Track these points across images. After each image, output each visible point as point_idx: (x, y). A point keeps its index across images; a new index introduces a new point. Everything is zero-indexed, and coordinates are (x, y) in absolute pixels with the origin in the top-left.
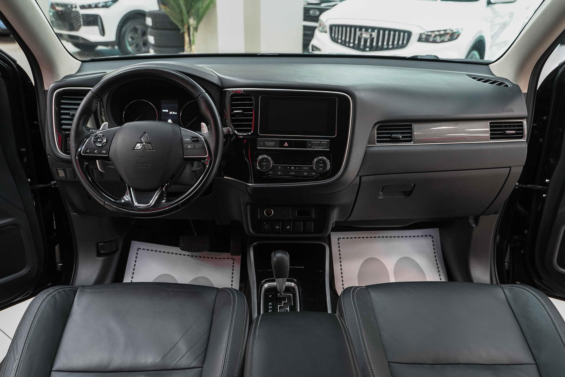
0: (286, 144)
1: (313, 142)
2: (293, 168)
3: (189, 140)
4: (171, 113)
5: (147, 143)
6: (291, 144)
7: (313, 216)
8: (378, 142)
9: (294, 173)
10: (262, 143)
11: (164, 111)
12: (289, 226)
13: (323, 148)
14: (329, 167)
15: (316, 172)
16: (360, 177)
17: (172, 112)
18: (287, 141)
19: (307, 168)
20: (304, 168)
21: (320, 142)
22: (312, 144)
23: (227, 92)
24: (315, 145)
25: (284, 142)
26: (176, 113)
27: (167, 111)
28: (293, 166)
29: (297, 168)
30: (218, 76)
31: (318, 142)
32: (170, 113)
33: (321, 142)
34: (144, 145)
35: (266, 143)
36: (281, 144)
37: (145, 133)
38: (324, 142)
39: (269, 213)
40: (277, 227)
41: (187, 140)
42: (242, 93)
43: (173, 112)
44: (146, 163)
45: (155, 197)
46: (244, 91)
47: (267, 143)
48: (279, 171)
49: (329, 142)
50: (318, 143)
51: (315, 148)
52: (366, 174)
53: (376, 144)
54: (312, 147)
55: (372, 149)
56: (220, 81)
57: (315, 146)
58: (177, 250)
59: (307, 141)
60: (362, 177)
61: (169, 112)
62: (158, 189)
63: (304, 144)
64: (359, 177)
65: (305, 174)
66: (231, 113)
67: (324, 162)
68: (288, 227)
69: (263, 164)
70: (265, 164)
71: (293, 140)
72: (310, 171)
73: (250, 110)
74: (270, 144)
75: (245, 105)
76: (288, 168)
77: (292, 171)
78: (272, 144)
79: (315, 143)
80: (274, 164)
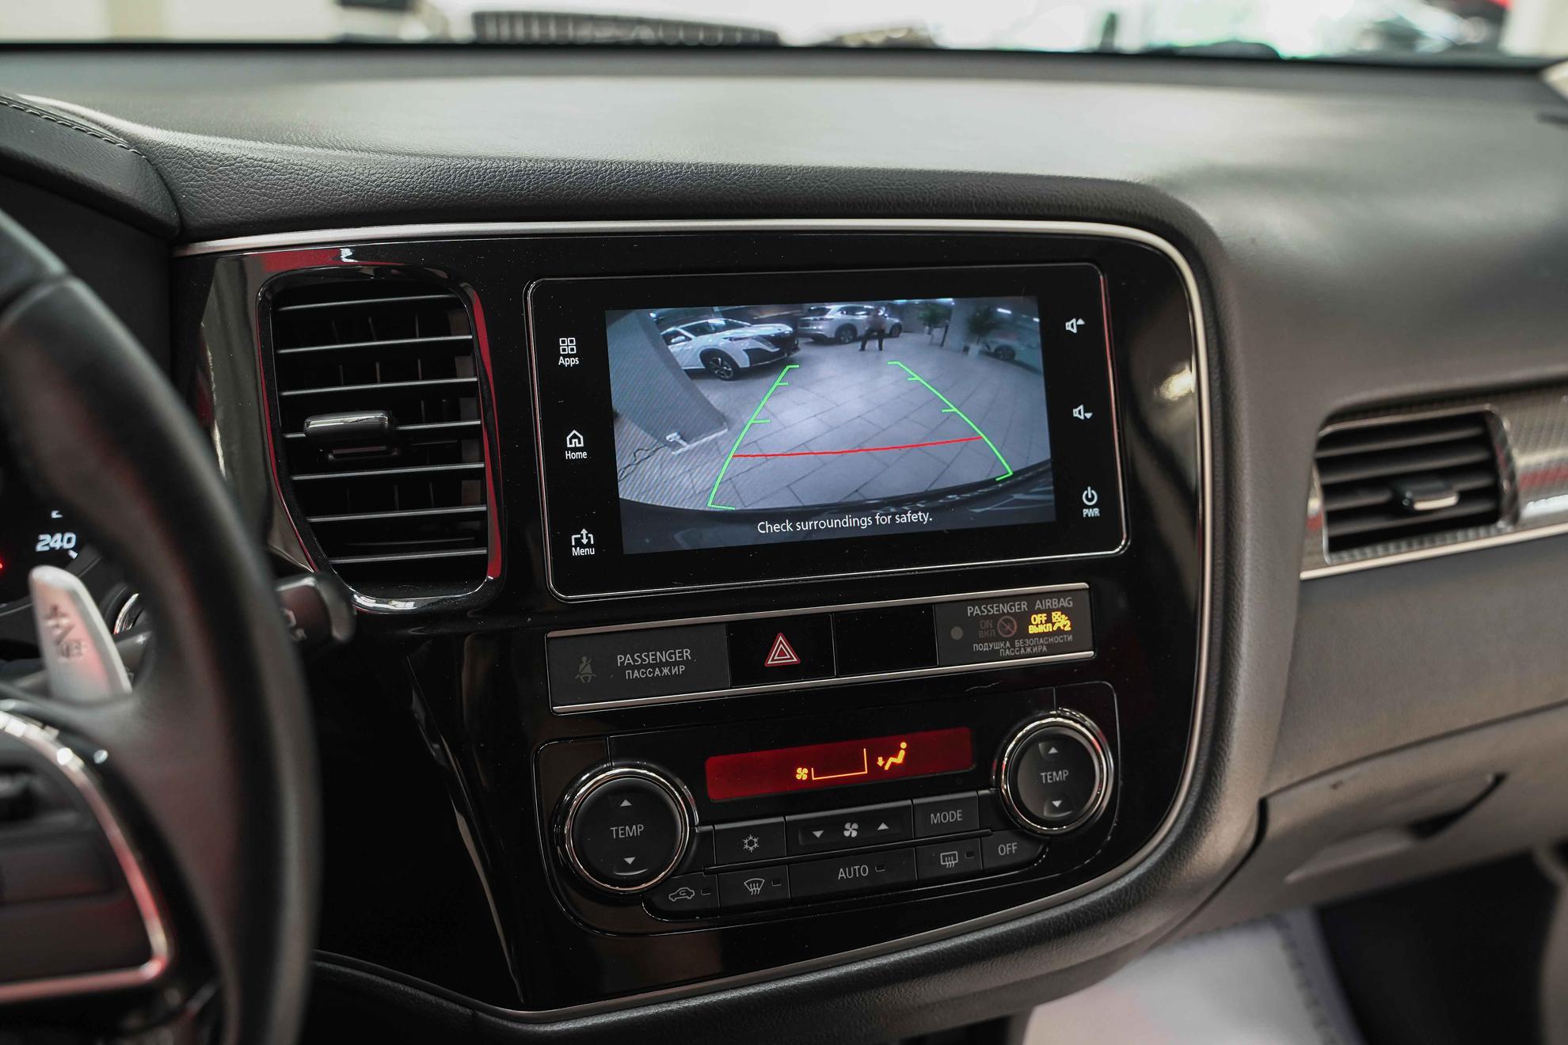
0: (782, 653)
1: (977, 611)
2: (851, 831)
6: (817, 647)
9: (863, 870)
10: (586, 669)
13: (1052, 650)
15: (1025, 834)
16: (1264, 806)
18: (792, 629)
19: (958, 815)
20: (935, 819)
21: (1024, 606)
22: (972, 626)
23: (220, 267)
24: (995, 629)
25: (764, 634)
28: (851, 818)
29: (883, 827)
31: (1016, 609)
33: (1032, 606)
35: (620, 658)
36: (746, 654)
38: (1054, 604)
42: (347, 270)
46: (361, 249)
47: (628, 660)
48: (753, 868)
49: (1086, 595)
50: (1015, 615)
51: (994, 656)
53: (1329, 565)
54: (977, 647)
56: (151, 176)
57: (998, 639)
59: (928, 607)
60: (1272, 804)
63: (916, 637)
65: (949, 861)
67: (1075, 756)
69: (618, 832)
70: (636, 830)
71: (831, 613)
72: (981, 836)
73: (449, 402)
74: (653, 666)
75: (399, 363)
76: (818, 834)
77: (853, 852)
78: (667, 664)
79: (995, 618)
80: (702, 823)
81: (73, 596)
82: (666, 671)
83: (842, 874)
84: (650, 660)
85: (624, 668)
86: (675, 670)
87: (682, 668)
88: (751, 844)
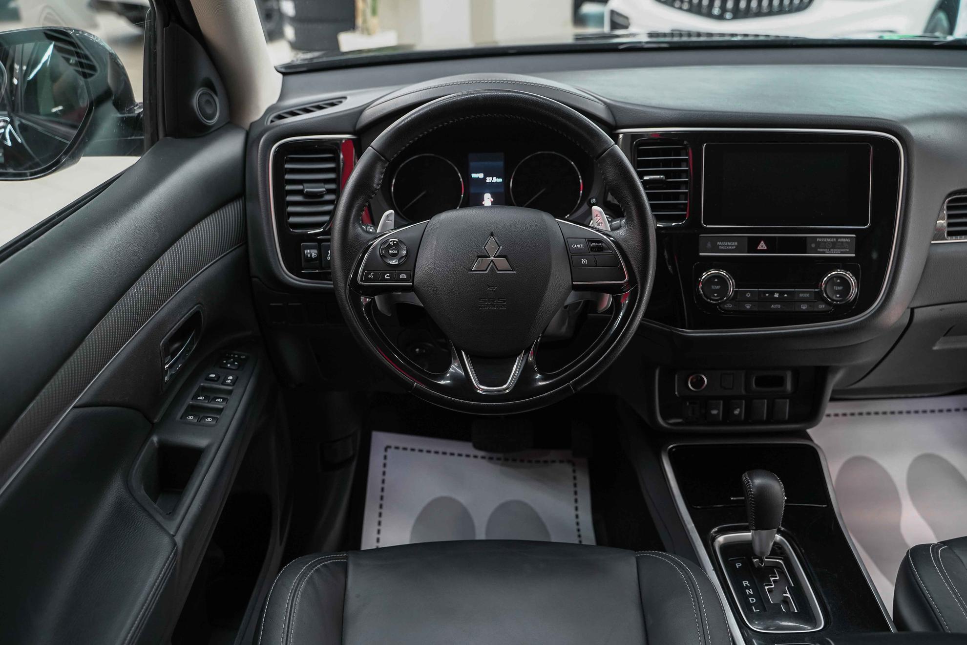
0: (762, 246)
1: (820, 240)
2: (776, 295)
3: (582, 246)
4: (489, 180)
5: (498, 256)
6: (772, 245)
7: (789, 386)
8: (950, 234)
9: (779, 306)
10: (709, 245)
11: (474, 175)
12: (739, 410)
13: (842, 253)
14: (854, 291)
15: (827, 303)
16: (912, 310)
17: (491, 178)
18: (766, 240)
19: (808, 295)
20: (801, 295)
21: (835, 240)
22: (818, 245)
24: (825, 245)
25: (758, 240)
26: (500, 180)
27: (481, 176)
28: (777, 292)
29: (786, 295)
30: (605, 103)
31: (832, 240)
32: (487, 181)
33: (837, 240)
34: (492, 261)
35: (718, 243)
36: (752, 245)
37: (492, 234)
38: (844, 240)
39: (698, 383)
40: (715, 412)
41: (578, 246)
43: (495, 178)
44: (498, 299)
45: (516, 370)
47: (720, 244)
48: (748, 301)
49: (855, 239)
50: (832, 242)
51: (824, 253)
52: (926, 304)
53: (946, 240)
54: (819, 250)
55: (940, 250)
56: (610, 113)
57: (825, 248)
58: (467, 448)
59: (806, 237)
60: (916, 311)
61: (485, 178)
62: (519, 354)
63: (801, 245)
64: (909, 311)
65: (804, 307)
67: (844, 281)
68: (737, 412)
69: (713, 287)
70: (718, 287)
71: (778, 237)
72: (814, 302)
73: (678, 174)
74: (727, 246)
75: (667, 163)
76: (767, 295)
77: (776, 301)
78: (731, 246)
79: (825, 242)
80: (736, 288)
81: (600, 212)
82: (730, 247)
83: (773, 306)
84: (726, 244)
85: (719, 245)
86: (733, 248)
87: (735, 247)
88: (748, 295)
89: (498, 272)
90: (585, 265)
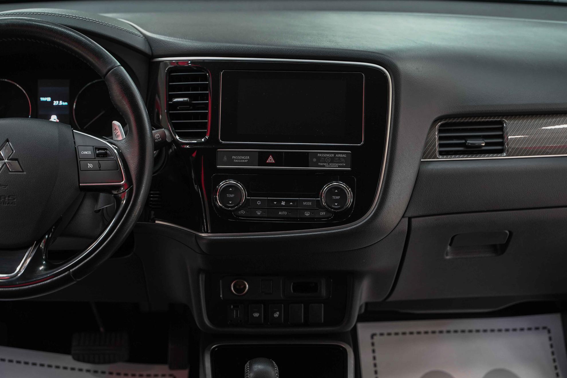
0: (271, 160)
1: (320, 155)
2: (283, 203)
3: (90, 153)
4: (56, 103)
5: (11, 159)
6: (279, 159)
7: (324, 292)
8: (441, 153)
9: (285, 213)
10: (225, 158)
11: (42, 99)
12: (278, 313)
13: (339, 167)
14: (350, 200)
15: (327, 211)
16: (410, 219)
17: (58, 102)
18: (274, 154)
19: (310, 204)
20: (304, 203)
21: (333, 155)
22: (319, 159)
24: (324, 160)
25: (268, 154)
26: (66, 104)
27: (49, 99)
28: (284, 200)
29: (291, 203)
30: (145, 36)
32: (54, 104)
33: (335, 155)
34: (5, 163)
35: (233, 157)
36: (262, 159)
37: (7, 141)
38: (341, 156)
39: (240, 289)
40: (256, 315)
41: (86, 153)
42: (189, 66)
43: (61, 102)
44: (9, 197)
45: (26, 261)
46: (193, 62)
47: (235, 157)
48: (259, 209)
49: (350, 154)
50: (330, 157)
51: (324, 166)
52: (421, 214)
53: (438, 158)
54: (319, 164)
55: (431, 167)
56: (147, 44)
57: (325, 162)
58: (67, 360)
59: (308, 153)
60: (413, 220)
61: (52, 102)
62: (32, 245)
63: (304, 159)
64: (406, 220)
65: (307, 214)
66: (167, 102)
67: (342, 192)
68: (276, 315)
69: (228, 195)
70: (232, 196)
71: (284, 152)
72: (316, 209)
74: (240, 160)
75: (195, 88)
76: (275, 203)
77: (282, 209)
78: (244, 159)
79: (325, 157)
80: (248, 197)
81: (119, 126)
82: (243, 161)
83: (280, 213)
84: (240, 158)
85: (234, 159)
86: (245, 161)
87: (247, 161)
88: (259, 203)
89: (10, 173)
90: (90, 170)
